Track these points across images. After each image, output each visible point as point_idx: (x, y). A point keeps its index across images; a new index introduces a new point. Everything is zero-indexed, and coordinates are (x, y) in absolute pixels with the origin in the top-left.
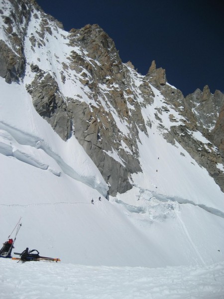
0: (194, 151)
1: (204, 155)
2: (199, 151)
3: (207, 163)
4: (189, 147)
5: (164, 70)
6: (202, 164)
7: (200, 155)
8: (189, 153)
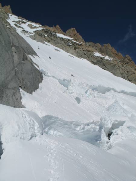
0: (65, 47)
1: (78, 48)
2: (70, 46)
3: (85, 54)
4: (59, 44)
5: (9, 6)
6: (80, 56)
7: (73, 48)
8: (62, 48)
